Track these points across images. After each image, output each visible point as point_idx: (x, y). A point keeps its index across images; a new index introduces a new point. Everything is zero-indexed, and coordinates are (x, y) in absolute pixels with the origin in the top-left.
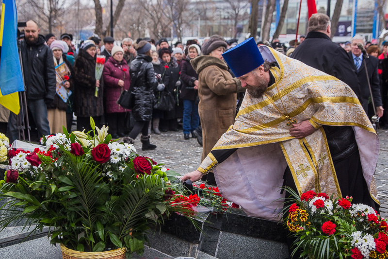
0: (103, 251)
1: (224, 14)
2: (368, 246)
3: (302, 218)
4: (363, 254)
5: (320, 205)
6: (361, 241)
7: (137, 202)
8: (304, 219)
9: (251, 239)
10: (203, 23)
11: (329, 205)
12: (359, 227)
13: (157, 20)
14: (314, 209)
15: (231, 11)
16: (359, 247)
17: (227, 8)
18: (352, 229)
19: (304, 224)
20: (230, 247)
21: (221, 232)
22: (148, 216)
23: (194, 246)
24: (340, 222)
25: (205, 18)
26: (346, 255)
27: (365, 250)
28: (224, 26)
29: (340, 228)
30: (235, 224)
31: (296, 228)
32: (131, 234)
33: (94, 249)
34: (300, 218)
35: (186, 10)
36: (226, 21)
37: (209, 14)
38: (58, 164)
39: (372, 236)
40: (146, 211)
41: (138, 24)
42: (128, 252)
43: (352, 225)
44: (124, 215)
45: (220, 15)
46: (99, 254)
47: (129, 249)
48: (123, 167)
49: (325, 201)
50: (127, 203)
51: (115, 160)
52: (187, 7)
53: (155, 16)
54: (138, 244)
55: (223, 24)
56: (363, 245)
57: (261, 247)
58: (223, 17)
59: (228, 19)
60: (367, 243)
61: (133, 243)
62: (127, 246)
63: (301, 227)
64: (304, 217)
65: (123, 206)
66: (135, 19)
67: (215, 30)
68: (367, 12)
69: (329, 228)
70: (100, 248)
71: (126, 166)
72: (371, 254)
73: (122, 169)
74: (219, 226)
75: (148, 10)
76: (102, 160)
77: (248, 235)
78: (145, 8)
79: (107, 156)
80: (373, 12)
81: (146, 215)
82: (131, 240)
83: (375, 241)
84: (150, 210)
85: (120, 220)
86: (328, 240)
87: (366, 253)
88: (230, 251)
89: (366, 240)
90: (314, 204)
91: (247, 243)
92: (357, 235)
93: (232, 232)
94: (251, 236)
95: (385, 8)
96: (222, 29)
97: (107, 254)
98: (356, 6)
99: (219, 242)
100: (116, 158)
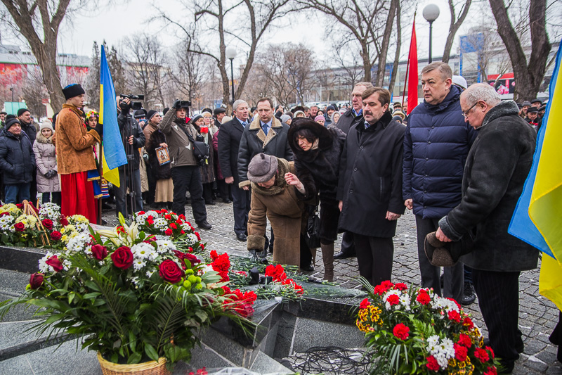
0: (139, 363)
1: (342, 80)
2: (446, 354)
3: (373, 317)
4: (439, 363)
5: (394, 300)
6: (438, 347)
7: (170, 311)
8: (375, 318)
9: (331, 325)
10: (324, 89)
11: (405, 300)
12: (439, 328)
13: (281, 88)
14: (388, 306)
15: (348, 77)
16: (435, 356)
17: (345, 75)
18: (430, 331)
19: (376, 324)
20: (308, 333)
21: (298, 318)
22: (188, 324)
23: (248, 351)
24: (416, 323)
25: (325, 85)
26: (420, 364)
27: (442, 360)
28: (343, 91)
29: (415, 331)
30: (313, 310)
31: (366, 328)
32: (172, 342)
33: (128, 361)
34: (371, 317)
35: (307, 78)
36: (345, 87)
37: (330, 81)
38: (80, 270)
39: (451, 341)
40: (185, 319)
41: (265, 93)
42: (168, 363)
43: (429, 326)
44: (158, 324)
45: (340, 82)
46: (134, 367)
47: (169, 359)
48: (151, 272)
49: (401, 295)
50: (160, 312)
51: (138, 265)
52: (307, 76)
53: (279, 84)
54: (180, 353)
55: (342, 89)
56: (440, 354)
57: (341, 332)
58: (342, 83)
59: (347, 84)
60: (445, 351)
61: (174, 352)
62: (167, 356)
63: (372, 327)
64: (375, 316)
65: (156, 315)
66: (262, 88)
67: (335, 95)
68: (472, 74)
69: (402, 333)
70: (135, 360)
71: (154, 271)
72: (450, 362)
73: (149, 274)
74: (296, 312)
75: (273, 80)
76: (123, 265)
77: (327, 320)
78: (270, 78)
79: (129, 261)
80: (476, 74)
81: (185, 323)
82: (171, 349)
83: (455, 347)
84: (189, 318)
85: (155, 330)
86: (399, 346)
87: (443, 363)
88: (307, 337)
89: (443, 347)
90: (388, 299)
91: (327, 329)
92: (433, 340)
93: (310, 318)
94: (331, 321)
95: (487, 70)
96: (342, 94)
97: (143, 367)
98: (461, 69)
99: (296, 328)
100: (140, 263)
